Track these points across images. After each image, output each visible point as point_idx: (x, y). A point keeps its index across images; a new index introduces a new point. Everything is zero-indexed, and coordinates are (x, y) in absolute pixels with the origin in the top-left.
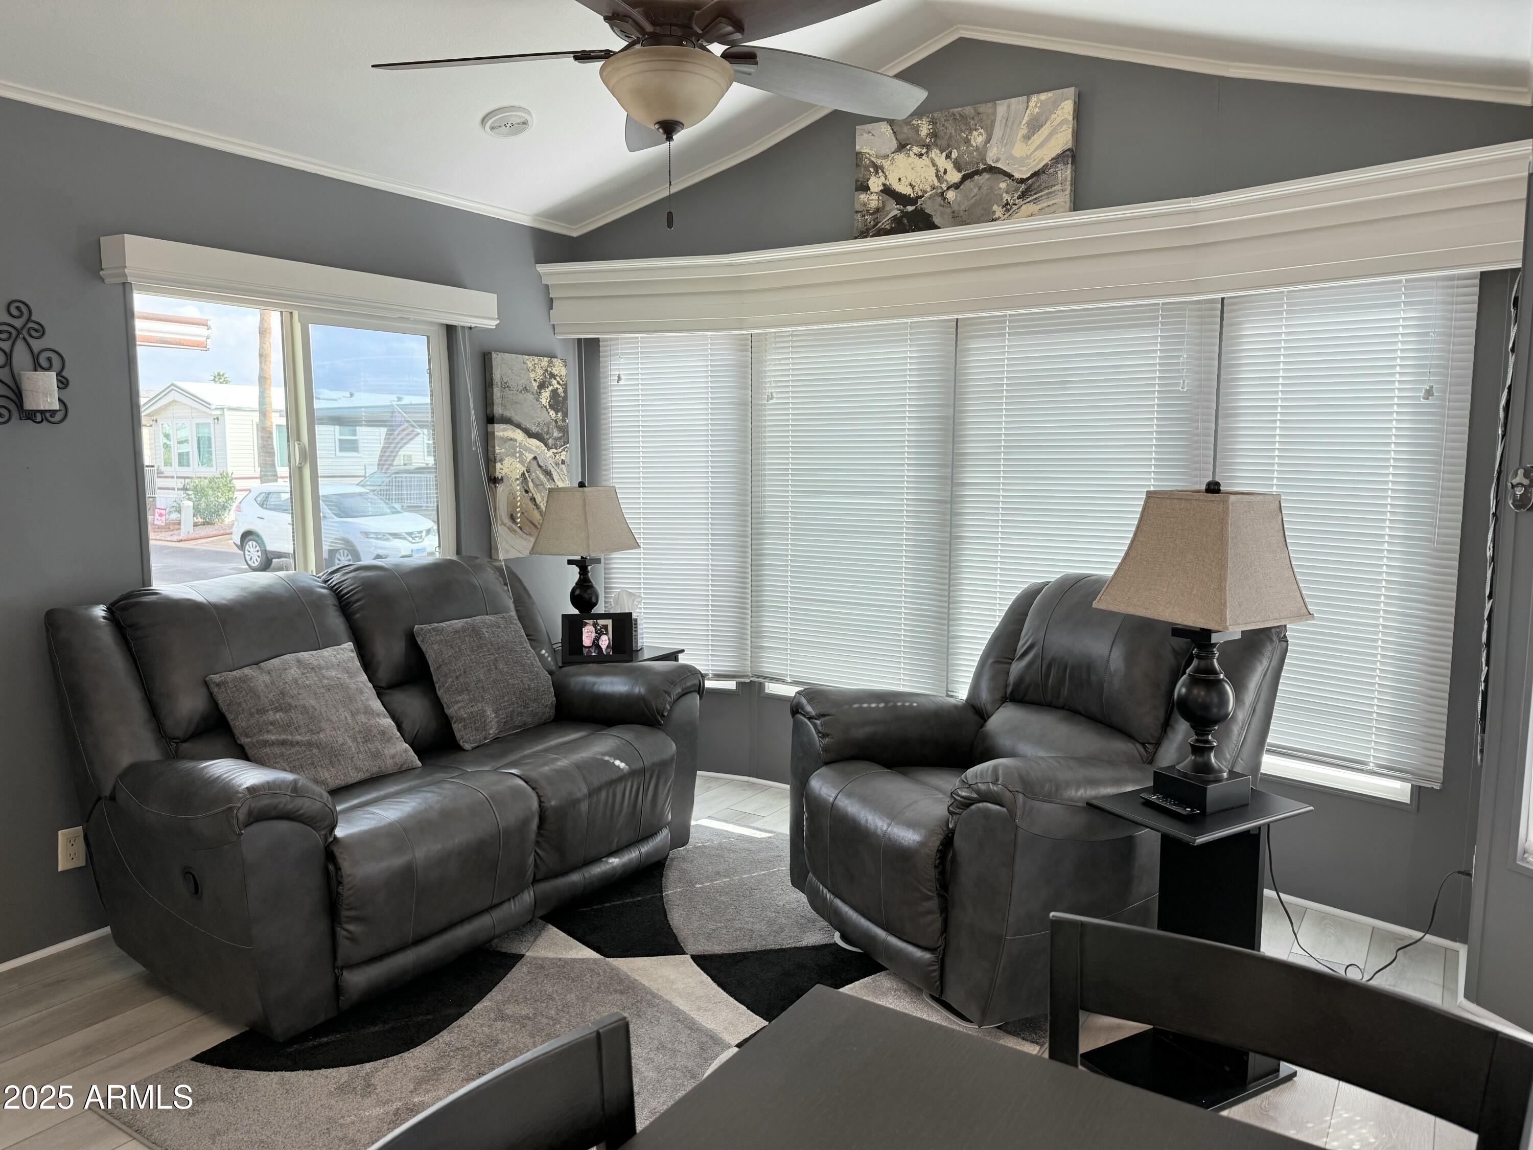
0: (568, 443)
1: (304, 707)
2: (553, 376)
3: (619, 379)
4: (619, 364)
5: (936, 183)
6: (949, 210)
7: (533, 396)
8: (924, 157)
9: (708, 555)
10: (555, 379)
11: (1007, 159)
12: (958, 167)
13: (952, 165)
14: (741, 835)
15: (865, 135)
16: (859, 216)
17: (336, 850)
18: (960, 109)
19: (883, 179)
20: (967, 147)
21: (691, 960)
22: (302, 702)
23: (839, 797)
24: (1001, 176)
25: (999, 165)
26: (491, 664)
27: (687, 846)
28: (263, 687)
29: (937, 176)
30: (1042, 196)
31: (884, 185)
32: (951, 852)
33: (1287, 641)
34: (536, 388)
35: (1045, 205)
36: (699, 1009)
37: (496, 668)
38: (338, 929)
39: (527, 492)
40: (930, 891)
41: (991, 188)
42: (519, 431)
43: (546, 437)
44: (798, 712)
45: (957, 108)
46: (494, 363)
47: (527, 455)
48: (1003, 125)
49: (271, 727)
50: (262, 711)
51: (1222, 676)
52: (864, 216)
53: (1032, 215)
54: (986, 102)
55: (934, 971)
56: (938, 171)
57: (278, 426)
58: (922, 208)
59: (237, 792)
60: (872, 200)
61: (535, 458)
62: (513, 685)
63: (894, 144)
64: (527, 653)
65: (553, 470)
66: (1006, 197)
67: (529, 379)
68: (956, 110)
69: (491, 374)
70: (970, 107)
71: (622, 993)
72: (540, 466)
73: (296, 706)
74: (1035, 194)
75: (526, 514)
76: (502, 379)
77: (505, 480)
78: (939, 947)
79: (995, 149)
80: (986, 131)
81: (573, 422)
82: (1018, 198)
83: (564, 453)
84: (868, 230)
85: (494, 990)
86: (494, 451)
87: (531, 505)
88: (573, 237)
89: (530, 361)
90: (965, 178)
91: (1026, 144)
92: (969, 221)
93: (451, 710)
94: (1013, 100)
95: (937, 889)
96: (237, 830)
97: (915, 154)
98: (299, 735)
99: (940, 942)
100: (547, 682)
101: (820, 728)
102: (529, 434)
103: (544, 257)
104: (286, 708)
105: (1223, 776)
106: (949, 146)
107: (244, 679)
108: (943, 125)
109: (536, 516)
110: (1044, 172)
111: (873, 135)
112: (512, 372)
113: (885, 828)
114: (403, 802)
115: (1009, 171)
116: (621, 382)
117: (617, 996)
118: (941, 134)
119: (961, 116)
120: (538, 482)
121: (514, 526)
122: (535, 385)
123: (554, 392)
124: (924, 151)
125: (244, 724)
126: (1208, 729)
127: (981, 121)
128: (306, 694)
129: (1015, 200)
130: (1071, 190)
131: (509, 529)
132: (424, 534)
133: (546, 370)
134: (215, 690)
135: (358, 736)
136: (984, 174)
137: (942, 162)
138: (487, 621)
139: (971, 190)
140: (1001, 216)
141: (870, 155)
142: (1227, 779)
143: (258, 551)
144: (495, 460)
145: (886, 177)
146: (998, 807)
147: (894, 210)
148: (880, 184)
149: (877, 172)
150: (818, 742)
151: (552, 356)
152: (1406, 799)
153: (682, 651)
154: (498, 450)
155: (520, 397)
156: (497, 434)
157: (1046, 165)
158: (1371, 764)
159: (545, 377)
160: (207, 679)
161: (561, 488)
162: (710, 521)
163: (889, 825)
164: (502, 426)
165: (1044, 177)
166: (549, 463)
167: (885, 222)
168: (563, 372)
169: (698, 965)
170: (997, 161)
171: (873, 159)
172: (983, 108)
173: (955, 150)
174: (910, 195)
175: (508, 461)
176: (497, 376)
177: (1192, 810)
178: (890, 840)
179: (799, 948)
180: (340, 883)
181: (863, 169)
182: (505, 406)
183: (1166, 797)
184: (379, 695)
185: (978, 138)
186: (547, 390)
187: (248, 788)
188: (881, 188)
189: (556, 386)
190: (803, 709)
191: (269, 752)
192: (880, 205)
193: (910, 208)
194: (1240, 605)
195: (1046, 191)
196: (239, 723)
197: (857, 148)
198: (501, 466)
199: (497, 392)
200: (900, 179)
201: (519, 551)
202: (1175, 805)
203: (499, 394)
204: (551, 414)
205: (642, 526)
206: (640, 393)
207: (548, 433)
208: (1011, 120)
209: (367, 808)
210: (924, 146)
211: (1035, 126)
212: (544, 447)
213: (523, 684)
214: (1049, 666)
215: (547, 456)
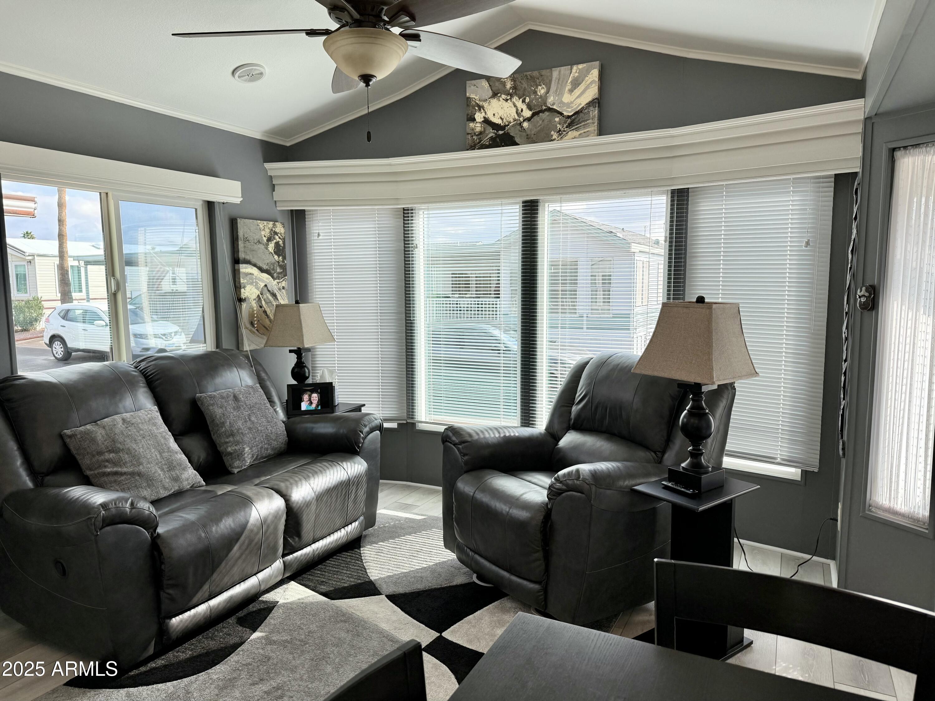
0: (286, 276)
1: (129, 449)
2: (276, 233)
3: (319, 235)
4: (319, 226)
5: (517, 117)
6: (524, 134)
7: (263, 246)
8: (509, 101)
9: (378, 345)
10: (277, 235)
11: (559, 103)
12: (529, 107)
13: (526, 107)
14: (406, 518)
15: (472, 87)
16: (469, 136)
17: (159, 542)
18: (530, 73)
19: (483, 114)
20: (535, 96)
21: (386, 598)
22: (127, 446)
23: (476, 492)
24: (556, 113)
25: (555, 107)
26: (247, 417)
27: (376, 527)
28: (100, 437)
29: (517, 113)
30: (580, 126)
31: (484, 118)
32: (550, 522)
33: (735, 389)
34: (265, 241)
35: (582, 132)
36: (395, 629)
37: (250, 420)
38: (162, 593)
39: (261, 307)
40: (538, 547)
41: (550, 121)
42: (255, 268)
43: (272, 272)
44: (447, 441)
45: (529, 72)
46: (239, 225)
47: (261, 283)
48: (556, 83)
49: (107, 464)
50: (100, 453)
51: (707, 411)
52: (472, 136)
53: (575, 138)
54: (547, 69)
55: (541, 595)
56: (517, 110)
57: (72, 266)
58: (508, 132)
59: (94, 508)
60: (478, 127)
61: (266, 286)
62: (261, 431)
63: (490, 93)
64: (269, 410)
65: (277, 293)
66: (559, 126)
67: (261, 235)
68: (528, 73)
69: (237, 232)
70: (536, 72)
71: (345, 622)
72: (269, 291)
73: (123, 449)
74: (577, 125)
75: (261, 321)
76: (244, 235)
77: (247, 300)
78: (543, 581)
79: (552, 97)
80: (546, 86)
81: (289, 262)
82: (566, 127)
83: (284, 282)
84: (475, 145)
85: (262, 625)
86: (240, 282)
87: (264, 316)
88: (286, 147)
89: (261, 224)
90: (533, 115)
91: (571, 94)
92: (536, 141)
93: (222, 448)
94: (562, 68)
95: (542, 546)
96: (95, 533)
97: (503, 99)
98: (126, 468)
99: (544, 577)
100: (282, 428)
101: (462, 451)
102: (262, 270)
103: (268, 159)
104: (115, 451)
105: (709, 470)
106: (524, 95)
107: (88, 433)
108: (520, 82)
109: (267, 322)
110: (581, 112)
111: (477, 87)
112: (251, 231)
113: (507, 510)
114: (198, 508)
115: (561, 111)
116: (320, 238)
117: (342, 624)
118: (519, 87)
119: (531, 77)
120: (268, 301)
121: (253, 329)
122: (265, 239)
123: (277, 244)
124: (509, 98)
125: (88, 462)
126: (700, 442)
127: (543, 80)
128: (129, 441)
129: (564, 128)
130: (598, 123)
131: (250, 331)
132: (173, 335)
133: (272, 230)
134: (68, 440)
135: (164, 467)
136: (546, 112)
137: (520, 105)
138: (243, 390)
139: (538, 122)
140: (556, 138)
141: (475, 99)
142: (711, 472)
143: (61, 348)
144: (240, 287)
145: (485, 113)
146: (579, 494)
147: (491, 133)
148: (482, 117)
149: (480, 110)
150: (461, 460)
151: (275, 221)
152: (798, 478)
153: (364, 405)
154: (242, 281)
155: (256, 247)
156: (241, 270)
157: (583, 107)
158: (779, 459)
159: (271, 234)
160: (62, 433)
161: (282, 305)
162: (379, 324)
163: (510, 508)
164: (244, 265)
165: (581, 115)
166: (275, 289)
167: (485, 141)
168: (282, 230)
169: (391, 601)
170: (553, 104)
171: (477, 102)
172: (544, 72)
173: (528, 98)
174: (501, 124)
175: (248, 287)
176: (241, 233)
177: (694, 491)
178: (511, 517)
179: (452, 586)
180: (162, 563)
181: (471, 108)
182: (246, 253)
183: (676, 484)
184: (176, 440)
185: (541, 91)
186: (273, 242)
187: (101, 504)
188: (483, 119)
189: (278, 239)
190: (450, 438)
191: (106, 480)
192: (483, 130)
193: (501, 132)
194: (720, 369)
195: (583, 123)
196: (85, 462)
197: (467, 94)
198: (244, 291)
199: (241, 244)
200: (494, 114)
201: (257, 345)
202: (682, 488)
203: (242, 245)
204: (275, 257)
205: (335, 328)
206: (333, 244)
207: (273, 269)
208: (561, 80)
209: (176, 514)
210: (509, 94)
211: (576, 84)
212: (271, 279)
213: (267, 430)
214: (597, 408)
215: (273, 284)
